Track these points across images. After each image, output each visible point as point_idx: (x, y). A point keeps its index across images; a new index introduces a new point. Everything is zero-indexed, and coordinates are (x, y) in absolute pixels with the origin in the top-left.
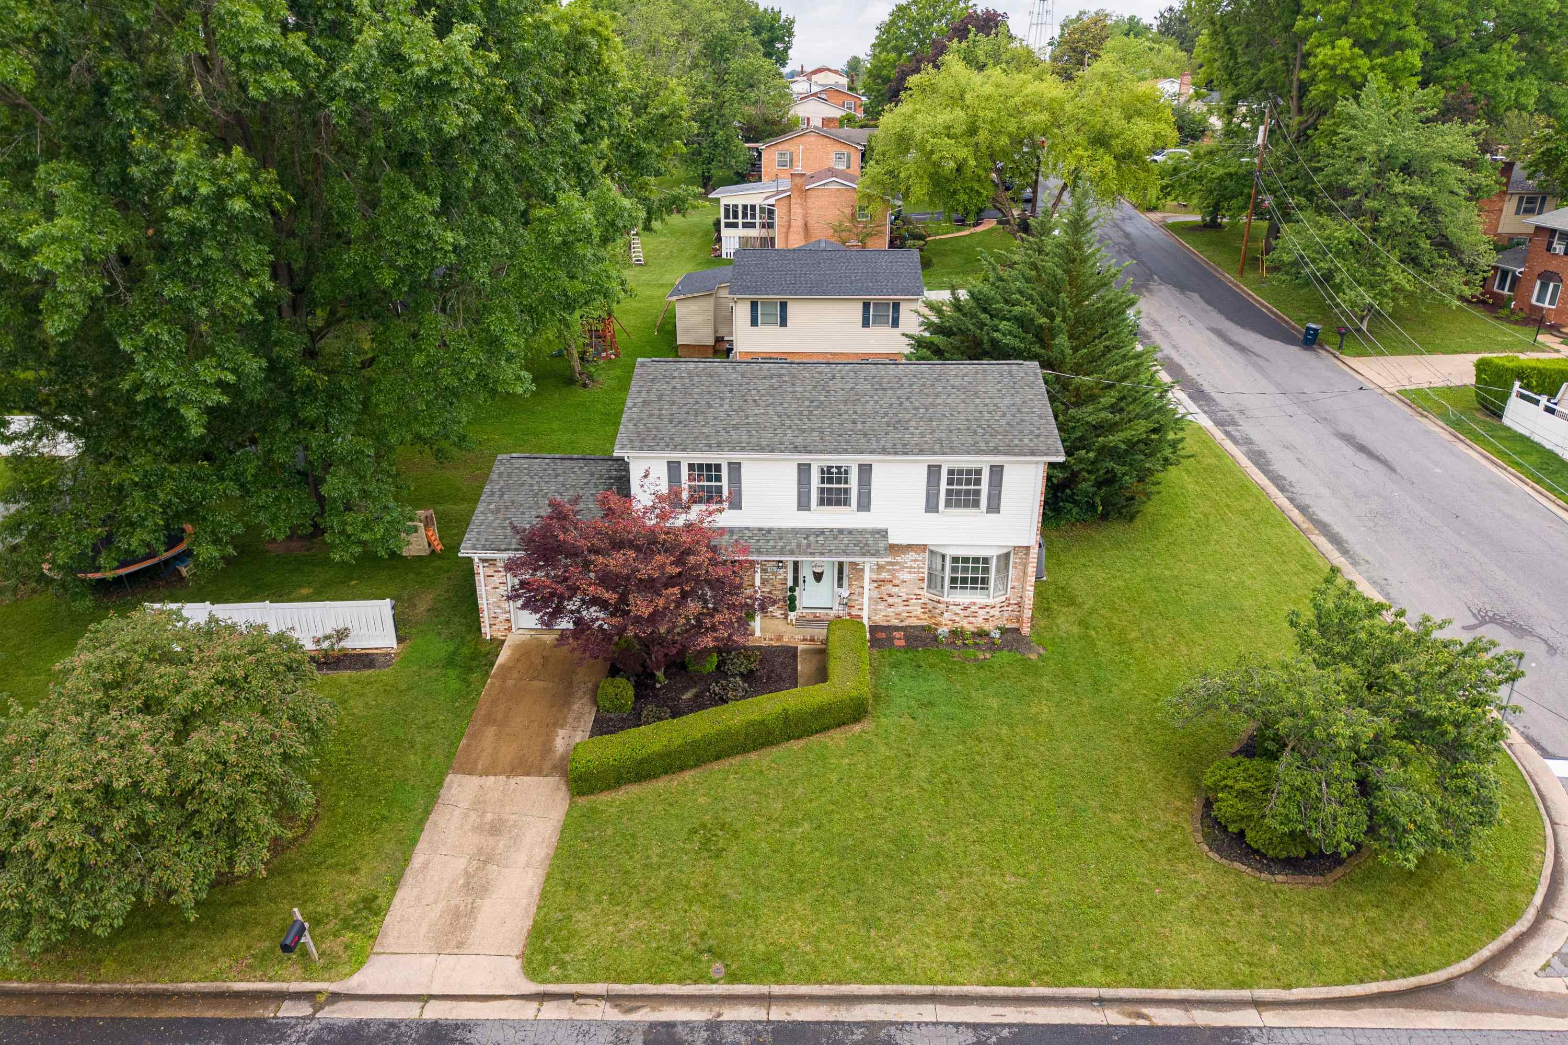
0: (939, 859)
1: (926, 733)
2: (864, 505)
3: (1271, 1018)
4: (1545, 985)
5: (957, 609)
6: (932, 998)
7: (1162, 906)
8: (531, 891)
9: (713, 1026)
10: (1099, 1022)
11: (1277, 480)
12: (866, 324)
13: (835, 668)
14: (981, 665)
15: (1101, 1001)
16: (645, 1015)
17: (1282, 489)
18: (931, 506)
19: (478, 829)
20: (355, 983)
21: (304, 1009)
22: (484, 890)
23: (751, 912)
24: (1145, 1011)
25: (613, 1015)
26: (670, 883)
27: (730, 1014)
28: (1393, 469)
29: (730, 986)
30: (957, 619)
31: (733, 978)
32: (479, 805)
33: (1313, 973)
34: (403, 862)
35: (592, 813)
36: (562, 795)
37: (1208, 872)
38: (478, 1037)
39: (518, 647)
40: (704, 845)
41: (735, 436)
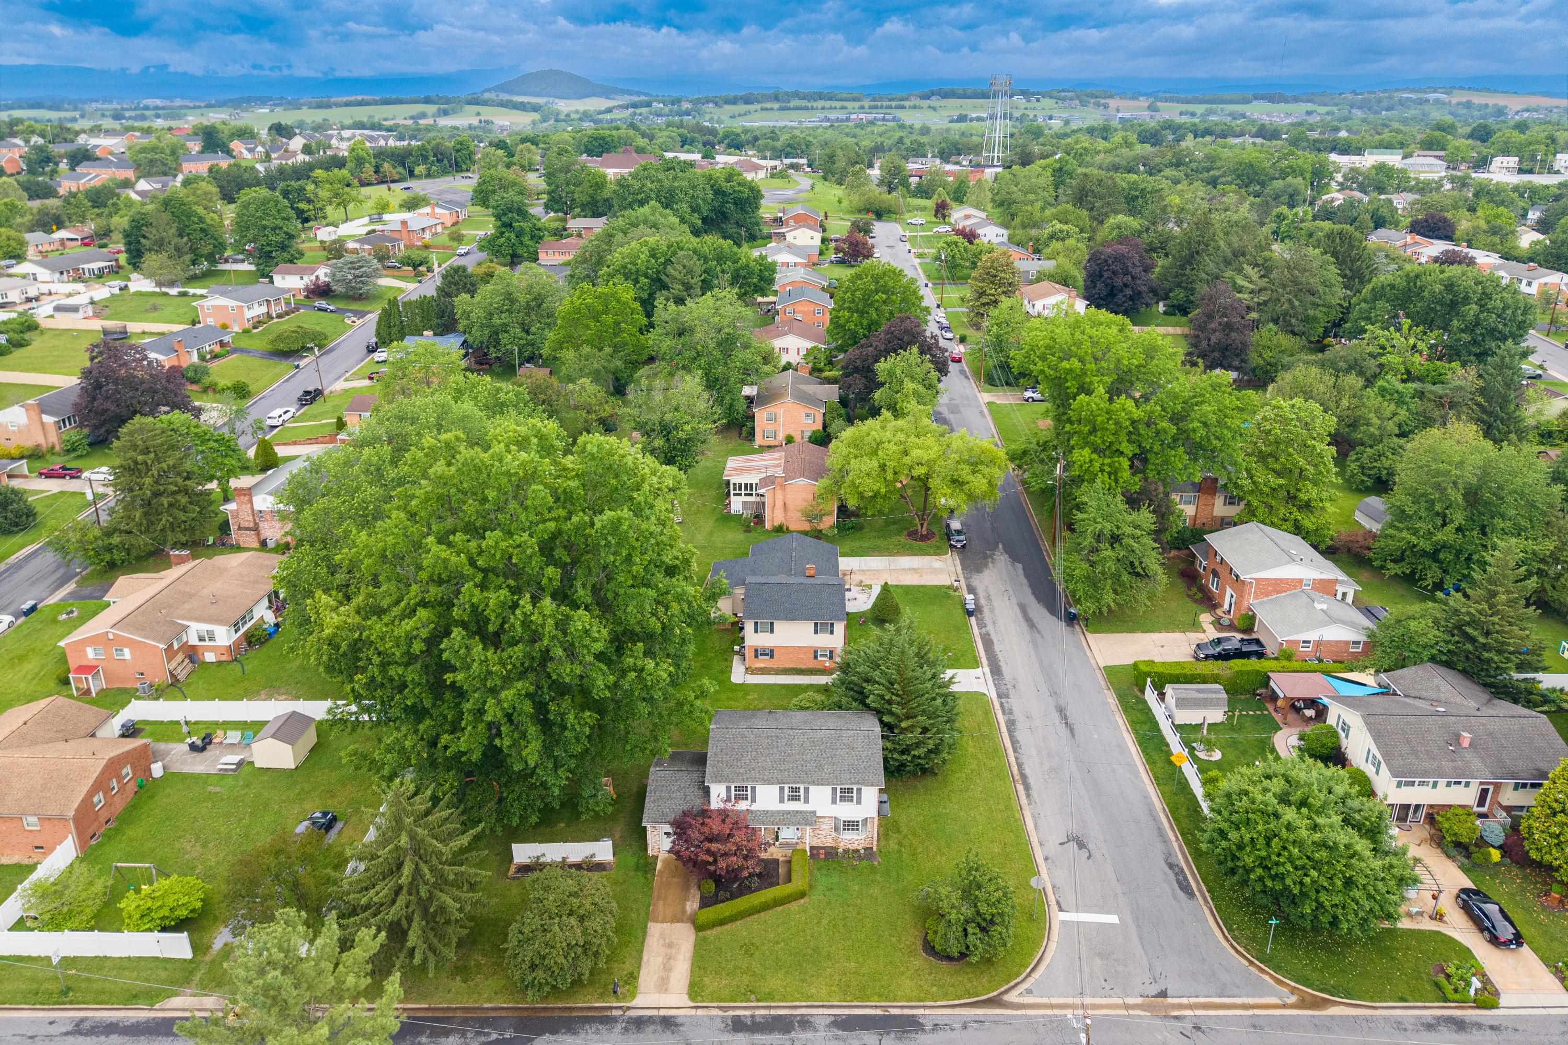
0: (829, 957)
1: (829, 903)
2: (807, 801)
3: (927, 1012)
4: (1021, 1000)
5: (846, 841)
6: (822, 1007)
7: (902, 973)
8: (687, 970)
9: (753, 1016)
10: (873, 1013)
11: (1014, 742)
12: (816, 632)
13: (794, 876)
14: (854, 868)
15: (876, 1007)
16: (731, 1013)
17: (1015, 751)
18: (834, 801)
19: (664, 945)
20: (634, 1003)
21: (620, 1012)
22: (670, 970)
23: (763, 977)
24: (889, 1010)
25: (721, 1013)
26: (736, 967)
27: (758, 1012)
28: (1073, 735)
29: (757, 1003)
30: (846, 845)
31: (758, 1000)
32: (662, 936)
33: (945, 996)
34: (640, 958)
35: (704, 939)
36: (693, 931)
37: (920, 961)
38: (679, 1021)
39: (665, 861)
40: (746, 952)
41: (754, 773)
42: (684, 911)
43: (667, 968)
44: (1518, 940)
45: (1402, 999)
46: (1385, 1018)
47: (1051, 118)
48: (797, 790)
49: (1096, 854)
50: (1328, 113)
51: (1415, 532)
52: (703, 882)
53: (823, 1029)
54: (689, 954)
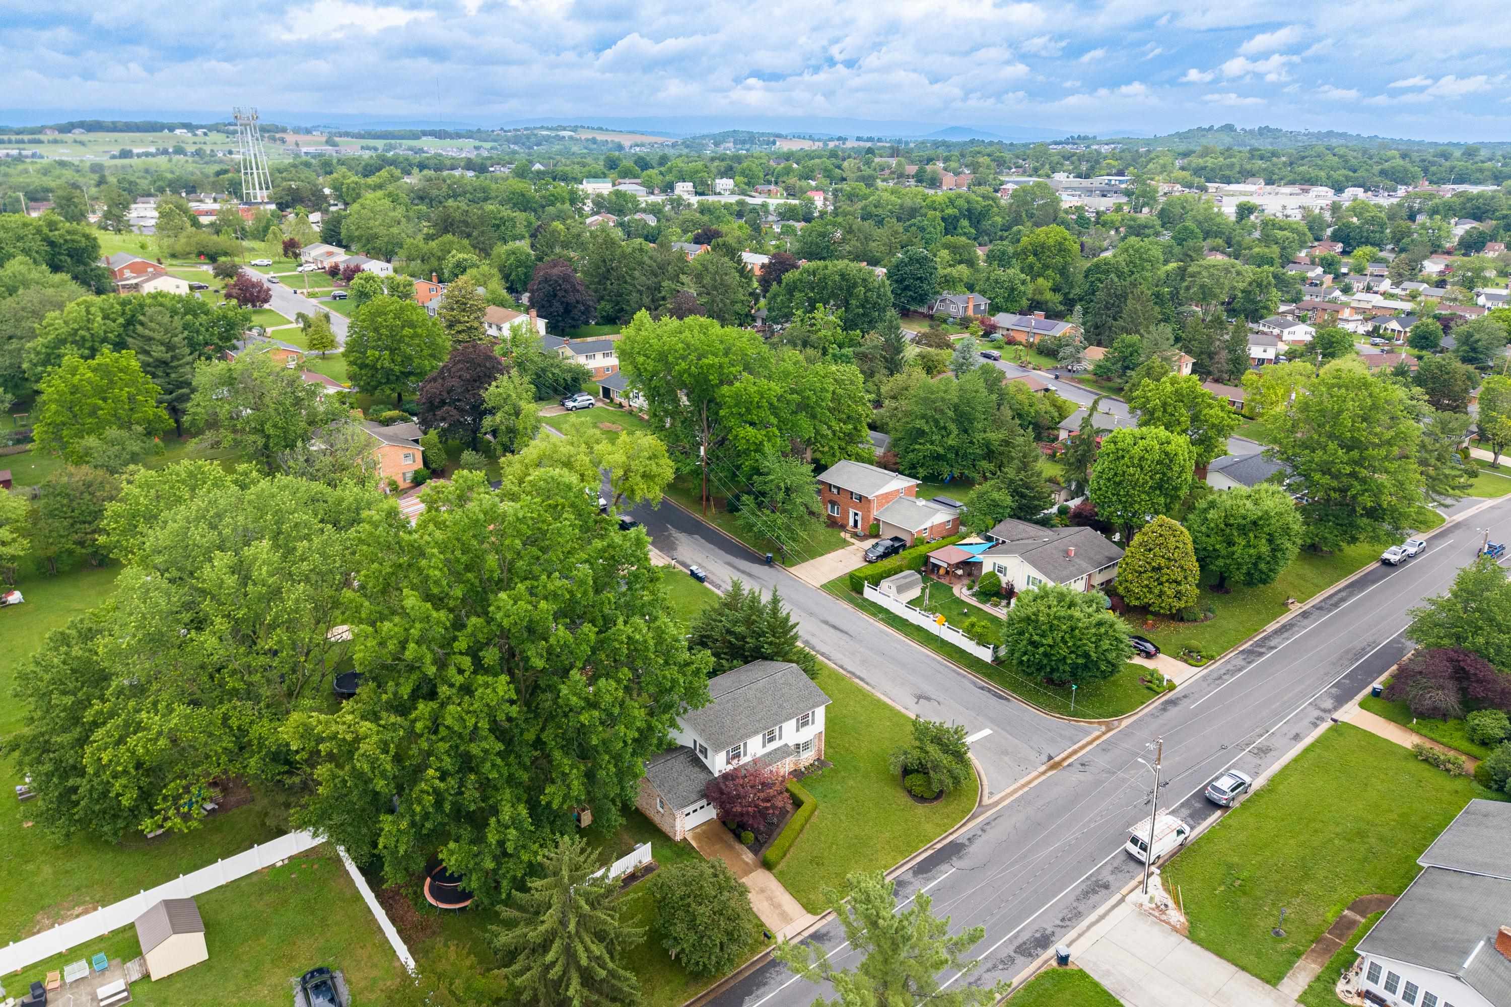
0: (869, 837)
3: (956, 835)
4: (992, 801)
5: (804, 760)
6: (898, 868)
7: (920, 822)
8: (790, 899)
10: (928, 855)
17: (828, 659)
18: (797, 730)
20: (780, 941)
21: (777, 953)
22: (780, 906)
26: (821, 877)
28: (850, 636)
30: (804, 763)
33: (955, 821)
35: (781, 872)
36: (767, 872)
37: (921, 809)
38: (824, 931)
39: (694, 838)
40: (817, 864)
41: (742, 731)
42: (747, 864)
43: (778, 906)
44: (1158, 650)
45: (1143, 703)
46: (1146, 715)
47: (230, 152)
48: (771, 733)
49: (941, 699)
50: (492, 148)
51: (932, 443)
52: (743, 834)
53: (912, 880)
54: (782, 889)
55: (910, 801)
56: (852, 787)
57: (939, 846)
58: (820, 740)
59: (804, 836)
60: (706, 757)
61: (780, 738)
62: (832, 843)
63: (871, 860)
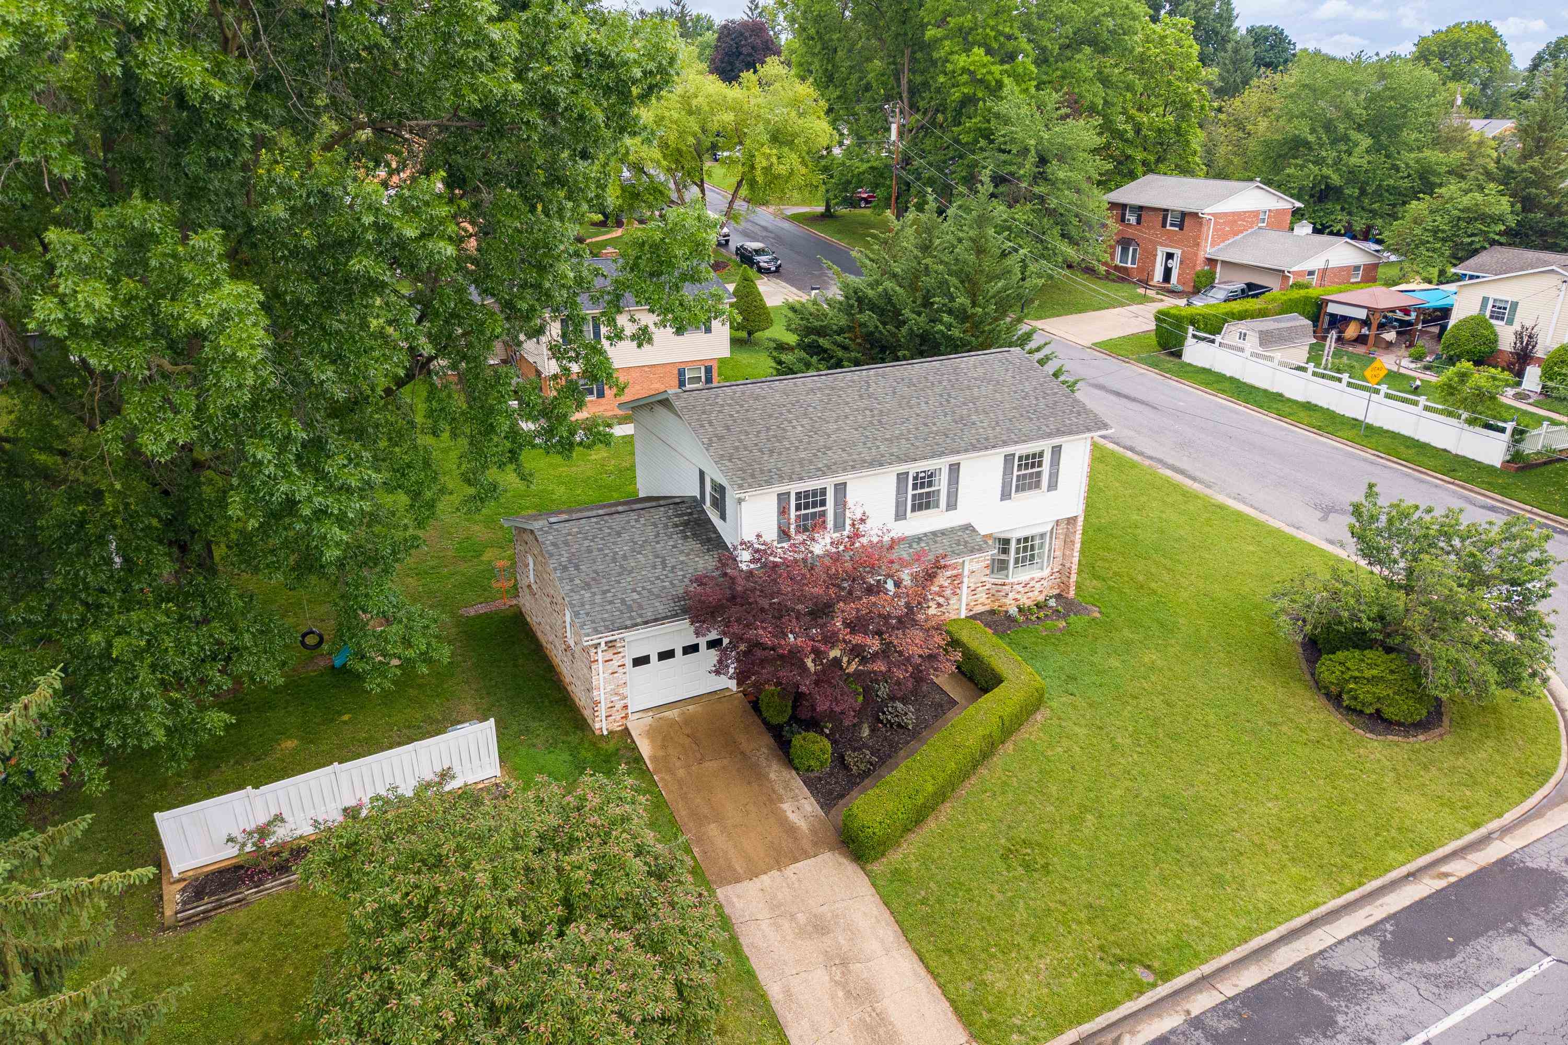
1: (1094, 705)
5: (1019, 588)
6: (1313, 924)
7: (1378, 787)
8: (915, 974)
10: (1425, 894)
13: (998, 666)
14: (1069, 633)
15: (1412, 876)
18: (1006, 494)
19: (802, 933)
22: (870, 992)
23: (1118, 909)
24: (1444, 869)
26: (1035, 914)
27: (1194, 1007)
28: (1154, 408)
29: (1168, 985)
30: (1019, 597)
31: (1166, 976)
32: (777, 908)
34: (761, 999)
35: (899, 875)
36: (850, 869)
39: (651, 733)
40: (1027, 866)
41: (834, 455)
42: (791, 830)
48: (925, 480)
52: (797, 741)
53: (1383, 975)
54: (888, 931)
55: (1338, 725)
56: (1152, 668)
57: (1461, 869)
58: (1068, 543)
59: (988, 774)
60: (723, 517)
61: (952, 505)
62: (1084, 809)
63: (1218, 881)
